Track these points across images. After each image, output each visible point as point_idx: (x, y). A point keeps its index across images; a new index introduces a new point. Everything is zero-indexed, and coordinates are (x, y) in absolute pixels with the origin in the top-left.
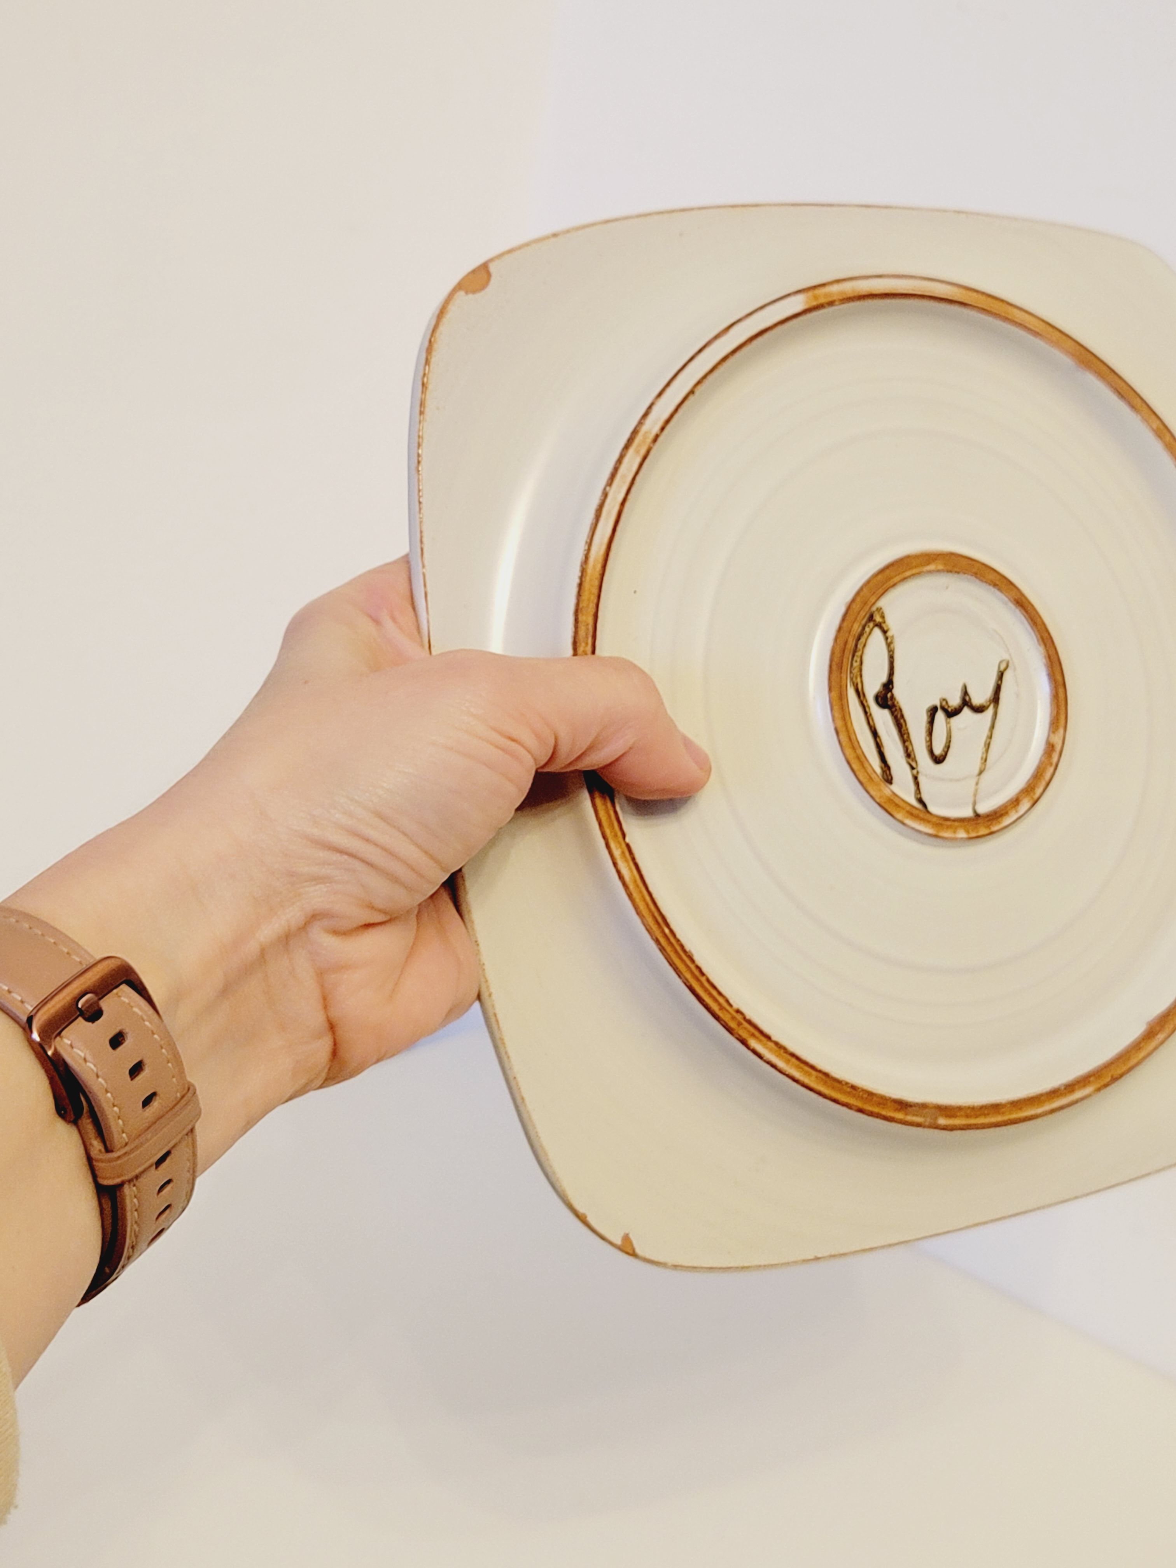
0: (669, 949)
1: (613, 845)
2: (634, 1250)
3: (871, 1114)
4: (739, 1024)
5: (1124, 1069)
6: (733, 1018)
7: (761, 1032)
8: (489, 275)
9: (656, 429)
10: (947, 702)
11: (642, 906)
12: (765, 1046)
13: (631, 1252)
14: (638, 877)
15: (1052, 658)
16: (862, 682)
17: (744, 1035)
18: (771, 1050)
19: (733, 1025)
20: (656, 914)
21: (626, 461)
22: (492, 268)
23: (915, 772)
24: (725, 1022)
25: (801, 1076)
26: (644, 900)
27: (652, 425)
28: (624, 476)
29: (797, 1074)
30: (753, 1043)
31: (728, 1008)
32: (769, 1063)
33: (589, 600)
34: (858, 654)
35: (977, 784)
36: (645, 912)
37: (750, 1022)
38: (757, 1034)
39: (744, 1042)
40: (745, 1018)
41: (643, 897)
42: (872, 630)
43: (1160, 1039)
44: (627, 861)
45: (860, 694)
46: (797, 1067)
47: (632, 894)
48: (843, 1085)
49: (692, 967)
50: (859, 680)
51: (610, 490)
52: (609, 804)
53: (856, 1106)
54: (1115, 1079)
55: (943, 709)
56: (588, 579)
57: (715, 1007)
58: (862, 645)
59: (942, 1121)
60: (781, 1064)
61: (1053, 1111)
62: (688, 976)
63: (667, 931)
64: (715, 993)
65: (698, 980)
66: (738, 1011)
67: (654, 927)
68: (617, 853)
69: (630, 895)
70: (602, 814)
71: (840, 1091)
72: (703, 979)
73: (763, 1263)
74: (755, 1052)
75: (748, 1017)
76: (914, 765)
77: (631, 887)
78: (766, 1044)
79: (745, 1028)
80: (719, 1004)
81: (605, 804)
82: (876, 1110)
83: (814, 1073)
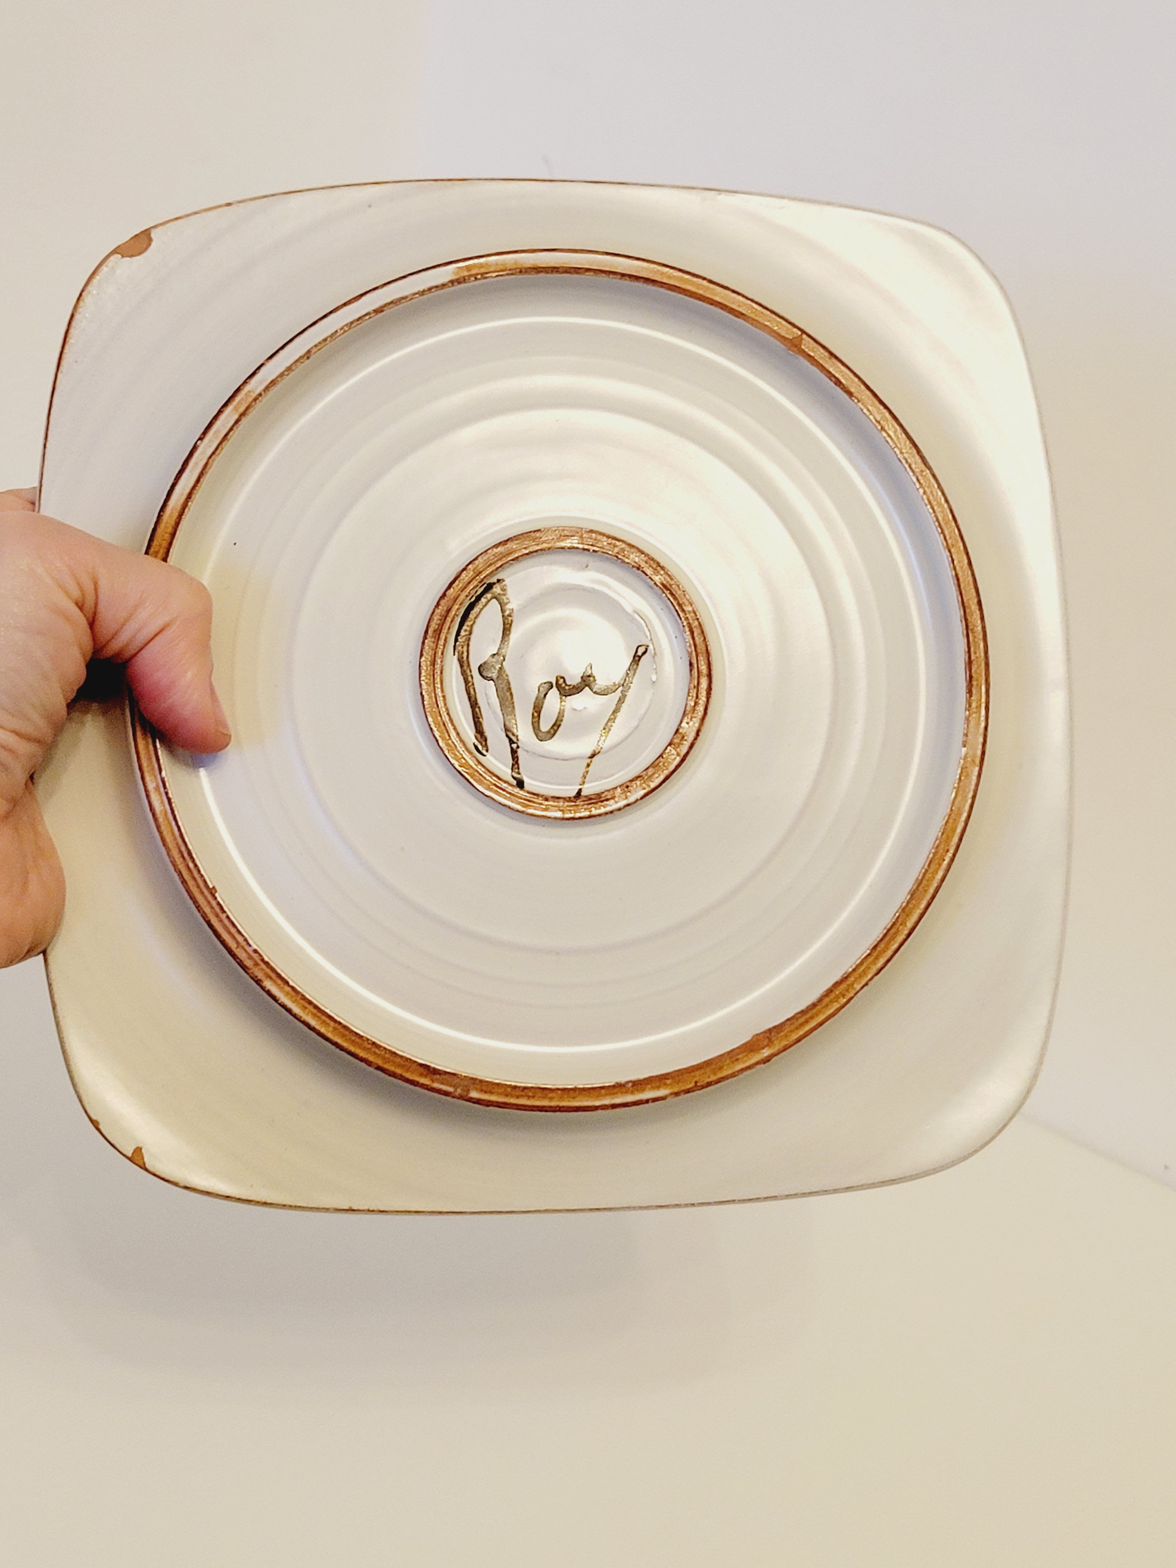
0: (191, 883)
1: (148, 778)
2: (144, 1164)
3: (393, 1075)
4: (256, 964)
5: (713, 1078)
6: (250, 957)
7: (279, 976)
8: (150, 240)
9: (260, 389)
10: (564, 681)
11: (169, 839)
12: (281, 989)
13: (143, 1166)
14: (169, 811)
15: (698, 647)
16: (468, 651)
17: (260, 976)
18: (287, 994)
19: (248, 963)
20: (183, 849)
21: (222, 417)
22: (154, 234)
23: (514, 746)
24: (241, 961)
25: (317, 1024)
26: (173, 834)
27: (257, 385)
28: (218, 431)
29: (313, 1022)
30: (268, 984)
31: (247, 947)
32: (284, 1006)
33: (160, 546)
34: (468, 623)
35: (588, 765)
36: (171, 845)
37: (267, 964)
38: (273, 976)
39: (258, 982)
40: (263, 960)
41: (172, 830)
42: (489, 601)
43: (766, 1055)
44: (160, 794)
45: (464, 663)
46: (314, 1015)
47: (160, 827)
48: (363, 1040)
49: (214, 903)
50: (465, 649)
51: (201, 444)
52: (150, 741)
53: (376, 1064)
54: (697, 1087)
55: (558, 686)
56: (162, 526)
57: (232, 945)
58: (475, 615)
59: (474, 1094)
60: (296, 1010)
61: (614, 1106)
62: (207, 910)
63: (191, 865)
64: (233, 930)
65: (217, 916)
66: (255, 951)
67: (179, 860)
68: (151, 786)
69: (158, 827)
70: (141, 746)
71: (360, 1046)
72: (223, 916)
73: (288, 1203)
74: (269, 993)
75: (266, 959)
76: (514, 739)
77: (161, 820)
78: (283, 988)
79: (262, 970)
80: (238, 943)
81: (145, 738)
82: (399, 1071)
83: (332, 1024)
